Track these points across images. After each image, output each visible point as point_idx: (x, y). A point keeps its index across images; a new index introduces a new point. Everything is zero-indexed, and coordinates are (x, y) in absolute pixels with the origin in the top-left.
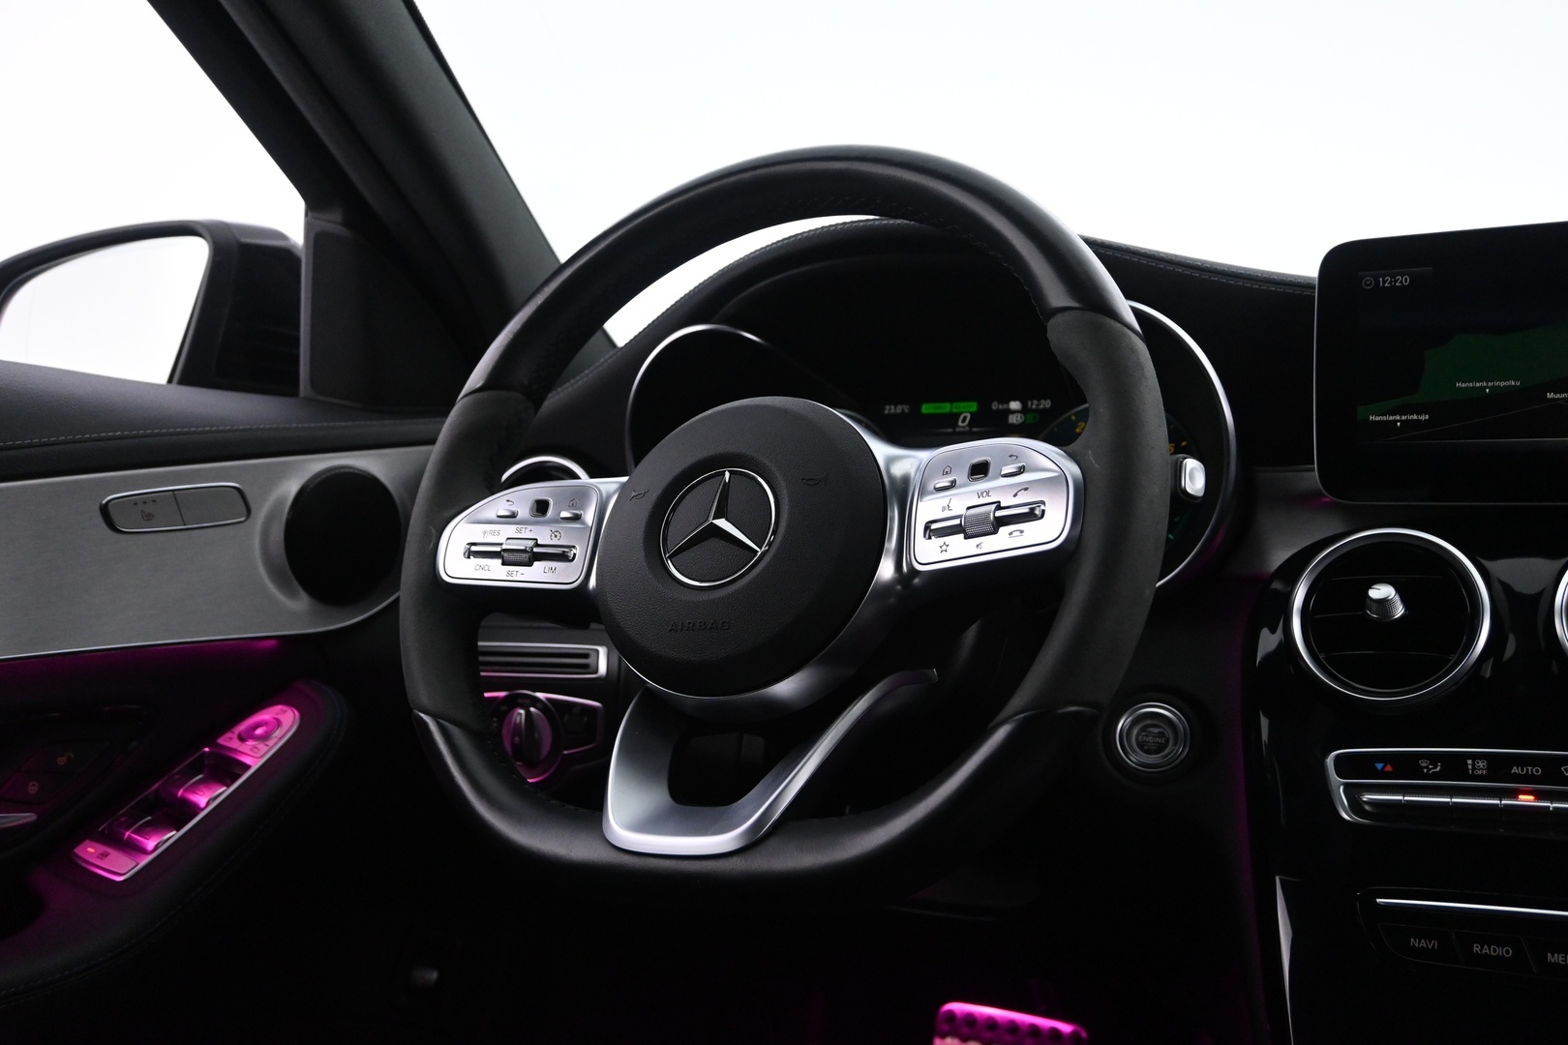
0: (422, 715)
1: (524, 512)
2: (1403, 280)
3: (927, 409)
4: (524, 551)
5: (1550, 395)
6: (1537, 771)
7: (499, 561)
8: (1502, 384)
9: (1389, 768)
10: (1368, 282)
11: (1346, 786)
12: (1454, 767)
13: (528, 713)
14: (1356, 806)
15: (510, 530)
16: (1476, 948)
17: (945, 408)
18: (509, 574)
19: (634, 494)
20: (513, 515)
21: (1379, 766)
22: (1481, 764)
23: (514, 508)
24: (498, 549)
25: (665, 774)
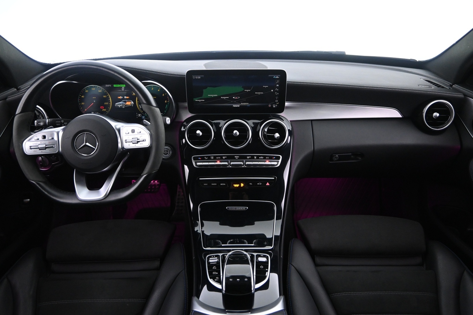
0: (32, 181)
1: (41, 138)
2: (199, 77)
3: (115, 86)
4: (44, 147)
5: (222, 97)
6: (220, 158)
7: (38, 149)
8: (215, 95)
9: (201, 159)
10: (194, 77)
11: (195, 162)
12: (209, 158)
13: (42, 158)
14: (196, 165)
15: (39, 143)
16: (212, 184)
17: (119, 86)
18: (41, 152)
19: (66, 137)
20: (38, 139)
21: (199, 158)
22: (213, 157)
23: (38, 138)
24: (37, 147)
25: (86, 185)
